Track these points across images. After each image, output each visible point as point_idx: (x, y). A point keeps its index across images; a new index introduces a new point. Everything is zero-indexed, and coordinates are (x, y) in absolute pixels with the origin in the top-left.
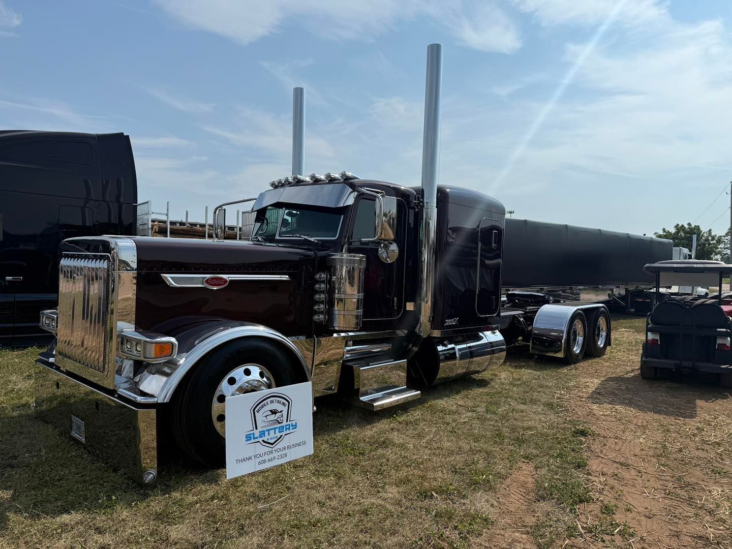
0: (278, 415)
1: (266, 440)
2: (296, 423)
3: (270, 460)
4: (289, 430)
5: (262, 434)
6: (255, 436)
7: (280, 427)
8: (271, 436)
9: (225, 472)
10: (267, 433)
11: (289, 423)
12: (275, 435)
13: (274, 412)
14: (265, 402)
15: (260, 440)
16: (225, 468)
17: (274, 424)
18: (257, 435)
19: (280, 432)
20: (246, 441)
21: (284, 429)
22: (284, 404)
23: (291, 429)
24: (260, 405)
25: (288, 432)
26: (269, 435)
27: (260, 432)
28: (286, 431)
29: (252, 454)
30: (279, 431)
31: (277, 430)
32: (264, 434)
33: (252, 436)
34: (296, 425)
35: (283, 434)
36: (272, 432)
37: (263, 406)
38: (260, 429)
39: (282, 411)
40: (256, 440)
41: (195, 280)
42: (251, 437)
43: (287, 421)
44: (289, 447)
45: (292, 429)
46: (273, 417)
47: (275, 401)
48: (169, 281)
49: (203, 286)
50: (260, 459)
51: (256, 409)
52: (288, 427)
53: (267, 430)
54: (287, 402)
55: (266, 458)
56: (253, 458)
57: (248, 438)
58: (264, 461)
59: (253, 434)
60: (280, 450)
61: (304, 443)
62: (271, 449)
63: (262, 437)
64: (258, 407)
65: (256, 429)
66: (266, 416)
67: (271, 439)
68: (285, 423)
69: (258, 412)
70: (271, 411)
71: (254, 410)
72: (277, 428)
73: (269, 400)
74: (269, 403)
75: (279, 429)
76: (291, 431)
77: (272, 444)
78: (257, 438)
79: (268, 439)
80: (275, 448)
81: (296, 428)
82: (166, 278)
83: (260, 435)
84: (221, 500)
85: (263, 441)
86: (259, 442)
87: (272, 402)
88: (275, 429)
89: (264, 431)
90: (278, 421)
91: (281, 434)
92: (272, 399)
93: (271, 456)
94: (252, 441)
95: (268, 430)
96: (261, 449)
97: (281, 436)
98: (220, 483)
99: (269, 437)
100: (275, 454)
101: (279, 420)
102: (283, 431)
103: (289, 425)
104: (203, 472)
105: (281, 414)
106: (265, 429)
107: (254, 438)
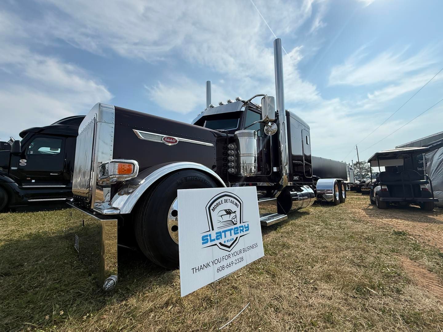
0: (233, 215)
1: (223, 243)
2: (248, 224)
3: (228, 266)
4: (243, 232)
5: (219, 235)
6: (212, 239)
7: (235, 228)
8: (227, 239)
9: (179, 273)
10: (223, 234)
11: (242, 224)
12: (232, 237)
13: (229, 212)
14: (219, 200)
15: (217, 242)
16: (179, 269)
17: (229, 225)
18: (214, 236)
19: (235, 234)
20: (203, 243)
21: (239, 231)
22: (236, 204)
23: (244, 231)
24: (215, 204)
25: (242, 234)
26: (225, 237)
27: (217, 233)
28: (240, 233)
29: (210, 260)
30: (234, 232)
31: (233, 231)
32: (221, 236)
33: (209, 238)
34: (248, 227)
35: (238, 235)
36: (228, 233)
37: (218, 205)
38: (216, 230)
39: (235, 212)
40: (214, 243)
41: (157, 137)
42: (207, 239)
43: (240, 223)
44: (244, 250)
45: (246, 231)
46: (227, 218)
47: (228, 200)
48: (138, 135)
49: (161, 142)
50: (219, 265)
51: (211, 208)
52: (242, 228)
53: (223, 232)
54: (239, 203)
55: (225, 263)
56: (211, 264)
57: (205, 240)
58: (223, 268)
59: (210, 235)
60: (237, 253)
61: (256, 245)
62: (229, 253)
63: (219, 239)
64: (213, 206)
65: (213, 229)
66: (221, 216)
67: (228, 241)
68: (238, 225)
69: (213, 210)
70: (226, 210)
71: (209, 208)
72: (232, 229)
73: (223, 199)
74: (223, 201)
75: (234, 231)
76: (245, 233)
77: (229, 247)
78: (214, 240)
79: (225, 242)
80: (232, 252)
81: (248, 230)
82: (136, 132)
83: (217, 236)
84: (176, 306)
85: (220, 243)
86: (216, 245)
87: (226, 201)
88: (230, 230)
89: (220, 232)
90: (233, 222)
91: (237, 236)
92: (226, 198)
93: (229, 261)
94: (210, 244)
95: (225, 232)
96: (219, 253)
97: (237, 238)
98: (174, 284)
99: (226, 239)
100: (233, 259)
101: (233, 220)
102: (238, 233)
103: (242, 226)
104: (161, 273)
105: (234, 214)
106: (221, 230)
107: (211, 241)
